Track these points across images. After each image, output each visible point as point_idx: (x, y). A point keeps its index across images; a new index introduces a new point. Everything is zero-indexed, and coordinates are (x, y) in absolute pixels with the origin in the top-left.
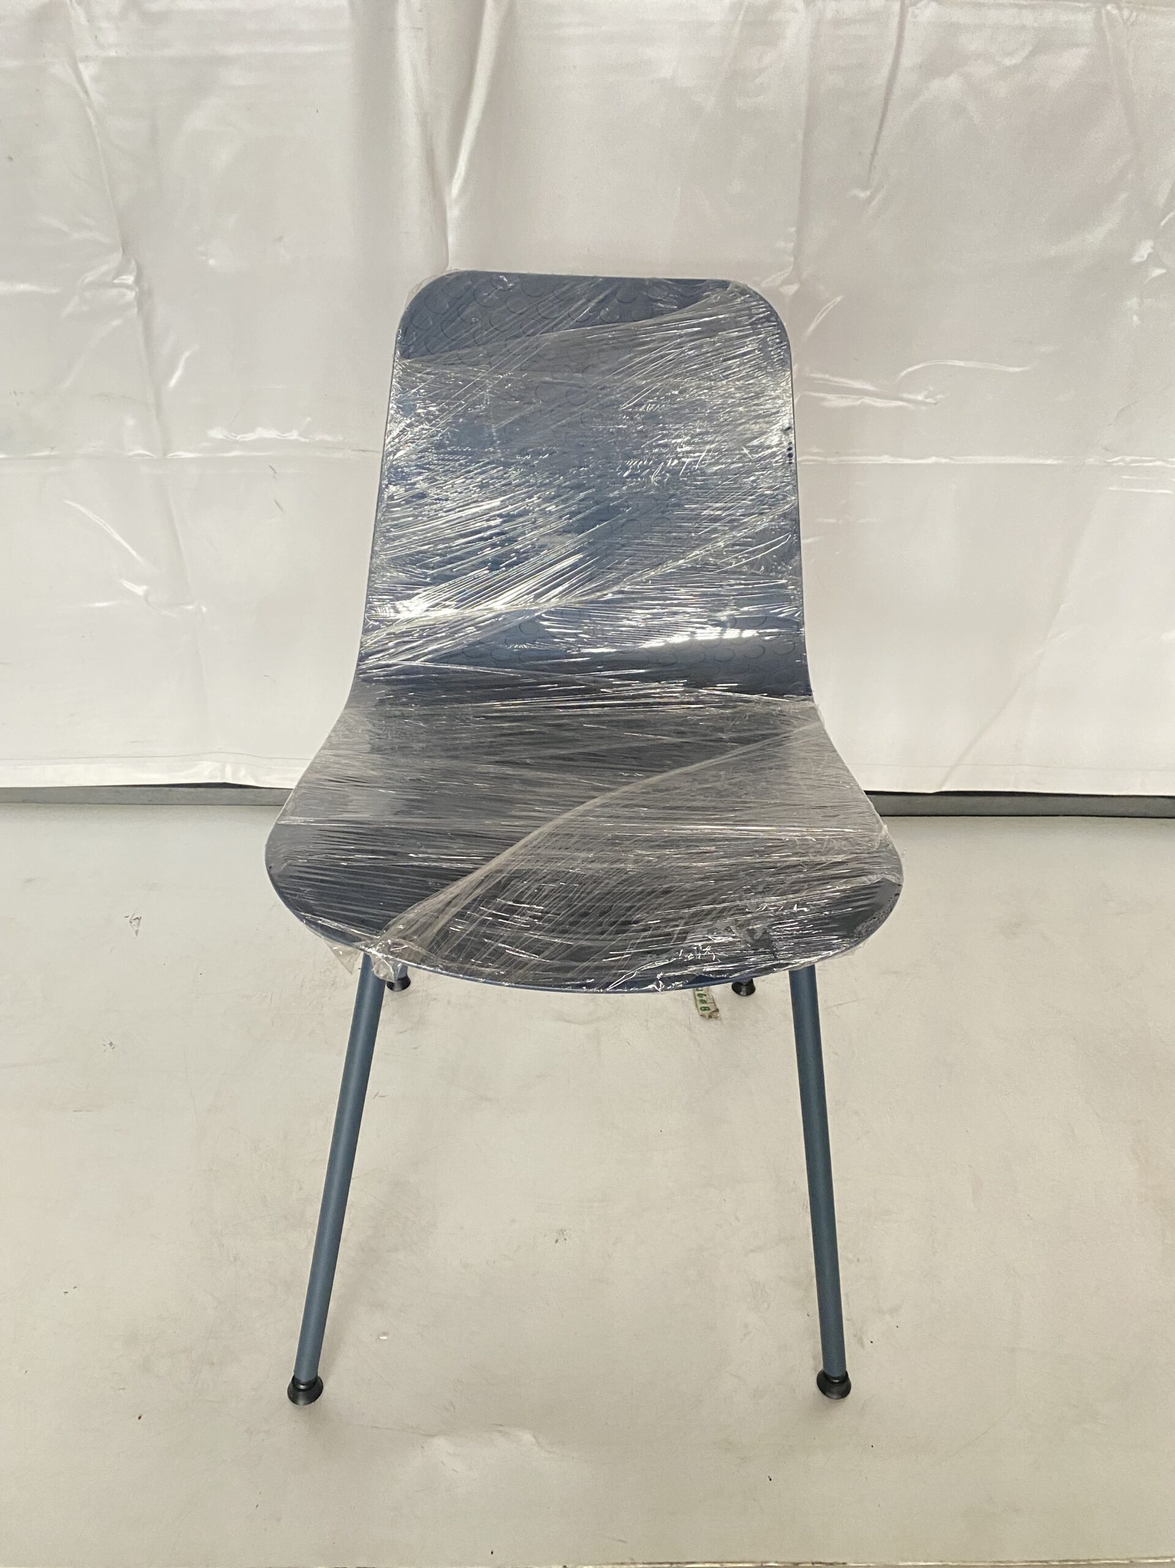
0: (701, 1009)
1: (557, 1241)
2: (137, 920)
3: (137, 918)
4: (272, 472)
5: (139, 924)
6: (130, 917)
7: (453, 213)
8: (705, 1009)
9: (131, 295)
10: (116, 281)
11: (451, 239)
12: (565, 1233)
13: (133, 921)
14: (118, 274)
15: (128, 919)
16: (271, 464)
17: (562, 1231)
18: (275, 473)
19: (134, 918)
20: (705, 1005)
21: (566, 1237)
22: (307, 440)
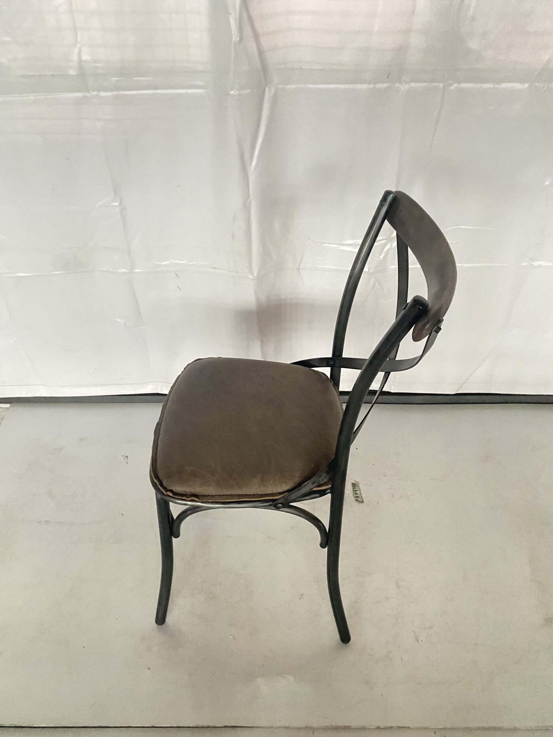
0: (356, 498)
1: (300, 599)
2: (127, 458)
3: (127, 456)
4: (176, 275)
5: (127, 459)
6: (124, 456)
7: (252, 177)
8: (358, 497)
9: (118, 210)
10: (112, 204)
11: (250, 188)
12: (303, 596)
13: (125, 458)
14: (112, 203)
15: (123, 457)
16: (177, 273)
17: (302, 595)
18: (177, 275)
19: (125, 456)
20: (357, 495)
21: (304, 597)
22: (191, 264)
